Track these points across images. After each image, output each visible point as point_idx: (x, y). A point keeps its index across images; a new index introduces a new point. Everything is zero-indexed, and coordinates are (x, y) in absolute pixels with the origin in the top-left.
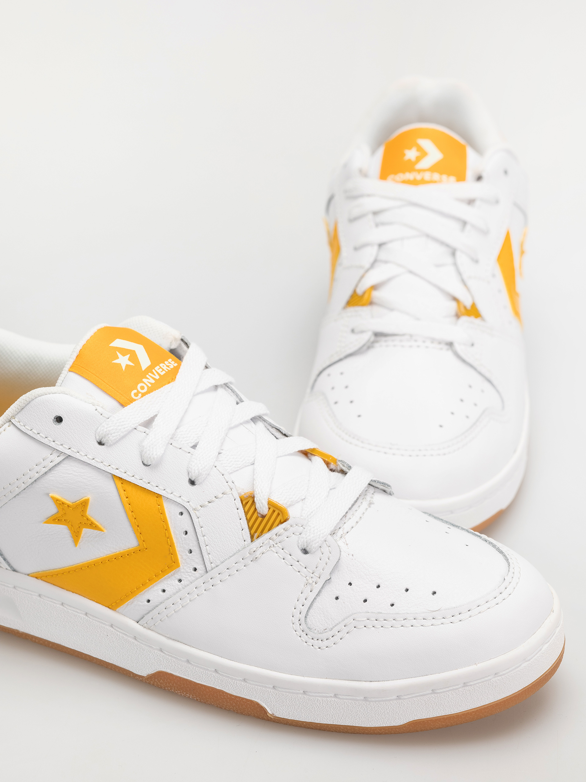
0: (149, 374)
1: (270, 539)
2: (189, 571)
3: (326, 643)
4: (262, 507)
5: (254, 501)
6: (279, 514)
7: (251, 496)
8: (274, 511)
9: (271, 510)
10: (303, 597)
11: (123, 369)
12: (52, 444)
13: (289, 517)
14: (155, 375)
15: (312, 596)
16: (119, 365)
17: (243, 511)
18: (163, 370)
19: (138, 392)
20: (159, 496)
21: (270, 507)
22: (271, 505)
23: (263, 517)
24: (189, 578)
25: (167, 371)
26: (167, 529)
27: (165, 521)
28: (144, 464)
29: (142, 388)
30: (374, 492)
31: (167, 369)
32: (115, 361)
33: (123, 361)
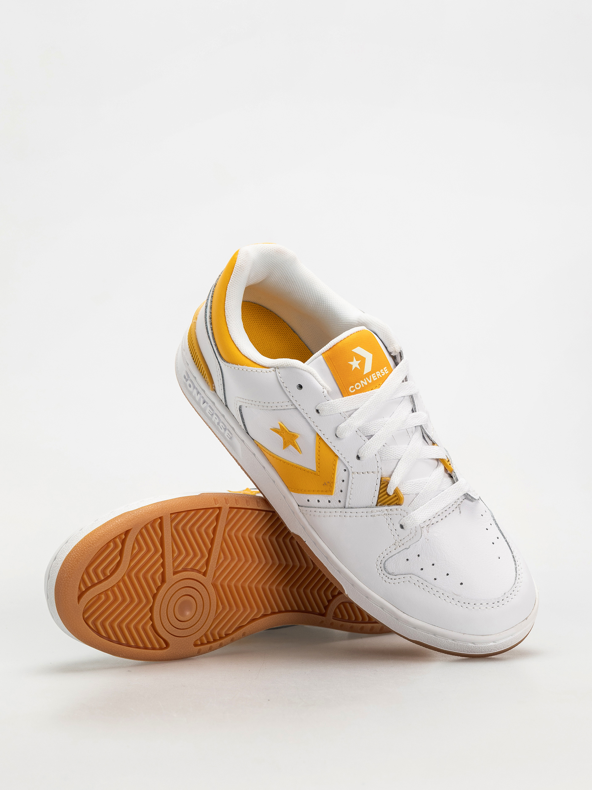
0: (367, 378)
1: (386, 510)
2: (336, 500)
3: (390, 580)
4: (391, 491)
5: (387, 485)
6: (397, 499)
7: (387, 482)
8: (396, 496)
9: (395, 495)
10: (389, 550)
11: (352, 370)
12: (291, 397)
13: (402, 504)
14: (370, 380)
15: (394, 552)
16: (351, 366)
17: (379, 487)
18: (377, 377)
19: (354, 388)
20: (336, 456)
21: (395, 492)
22: (396, 492)
23: (389, 495)
24: (335, 504)
25: (379, 377)
26: (334, 474)
27: (334, 470)
28: (336, 435)
29: (358, 386)
30: (465, 498)
31: (379, 376)
32: (350, 363)
33: (355, 364)
